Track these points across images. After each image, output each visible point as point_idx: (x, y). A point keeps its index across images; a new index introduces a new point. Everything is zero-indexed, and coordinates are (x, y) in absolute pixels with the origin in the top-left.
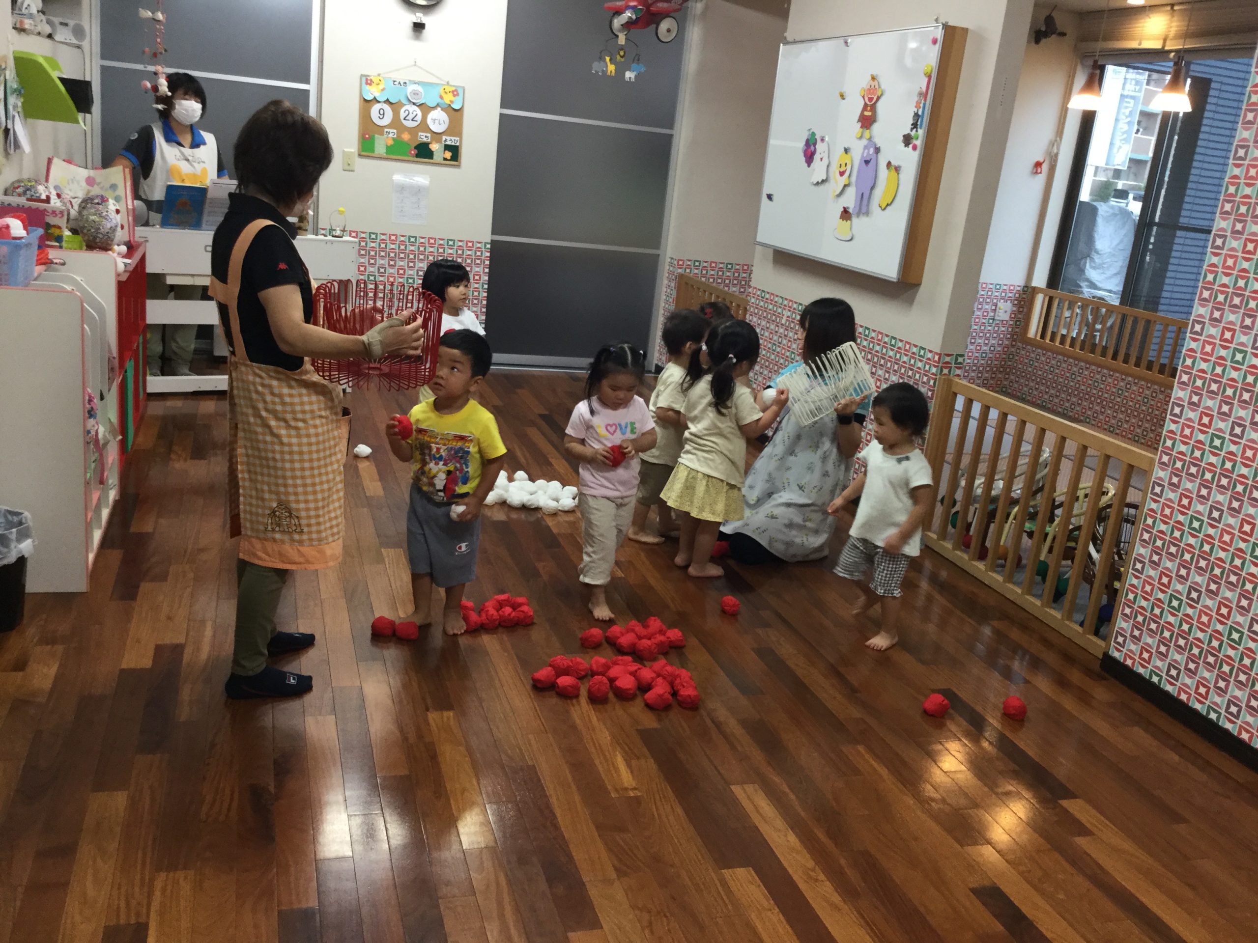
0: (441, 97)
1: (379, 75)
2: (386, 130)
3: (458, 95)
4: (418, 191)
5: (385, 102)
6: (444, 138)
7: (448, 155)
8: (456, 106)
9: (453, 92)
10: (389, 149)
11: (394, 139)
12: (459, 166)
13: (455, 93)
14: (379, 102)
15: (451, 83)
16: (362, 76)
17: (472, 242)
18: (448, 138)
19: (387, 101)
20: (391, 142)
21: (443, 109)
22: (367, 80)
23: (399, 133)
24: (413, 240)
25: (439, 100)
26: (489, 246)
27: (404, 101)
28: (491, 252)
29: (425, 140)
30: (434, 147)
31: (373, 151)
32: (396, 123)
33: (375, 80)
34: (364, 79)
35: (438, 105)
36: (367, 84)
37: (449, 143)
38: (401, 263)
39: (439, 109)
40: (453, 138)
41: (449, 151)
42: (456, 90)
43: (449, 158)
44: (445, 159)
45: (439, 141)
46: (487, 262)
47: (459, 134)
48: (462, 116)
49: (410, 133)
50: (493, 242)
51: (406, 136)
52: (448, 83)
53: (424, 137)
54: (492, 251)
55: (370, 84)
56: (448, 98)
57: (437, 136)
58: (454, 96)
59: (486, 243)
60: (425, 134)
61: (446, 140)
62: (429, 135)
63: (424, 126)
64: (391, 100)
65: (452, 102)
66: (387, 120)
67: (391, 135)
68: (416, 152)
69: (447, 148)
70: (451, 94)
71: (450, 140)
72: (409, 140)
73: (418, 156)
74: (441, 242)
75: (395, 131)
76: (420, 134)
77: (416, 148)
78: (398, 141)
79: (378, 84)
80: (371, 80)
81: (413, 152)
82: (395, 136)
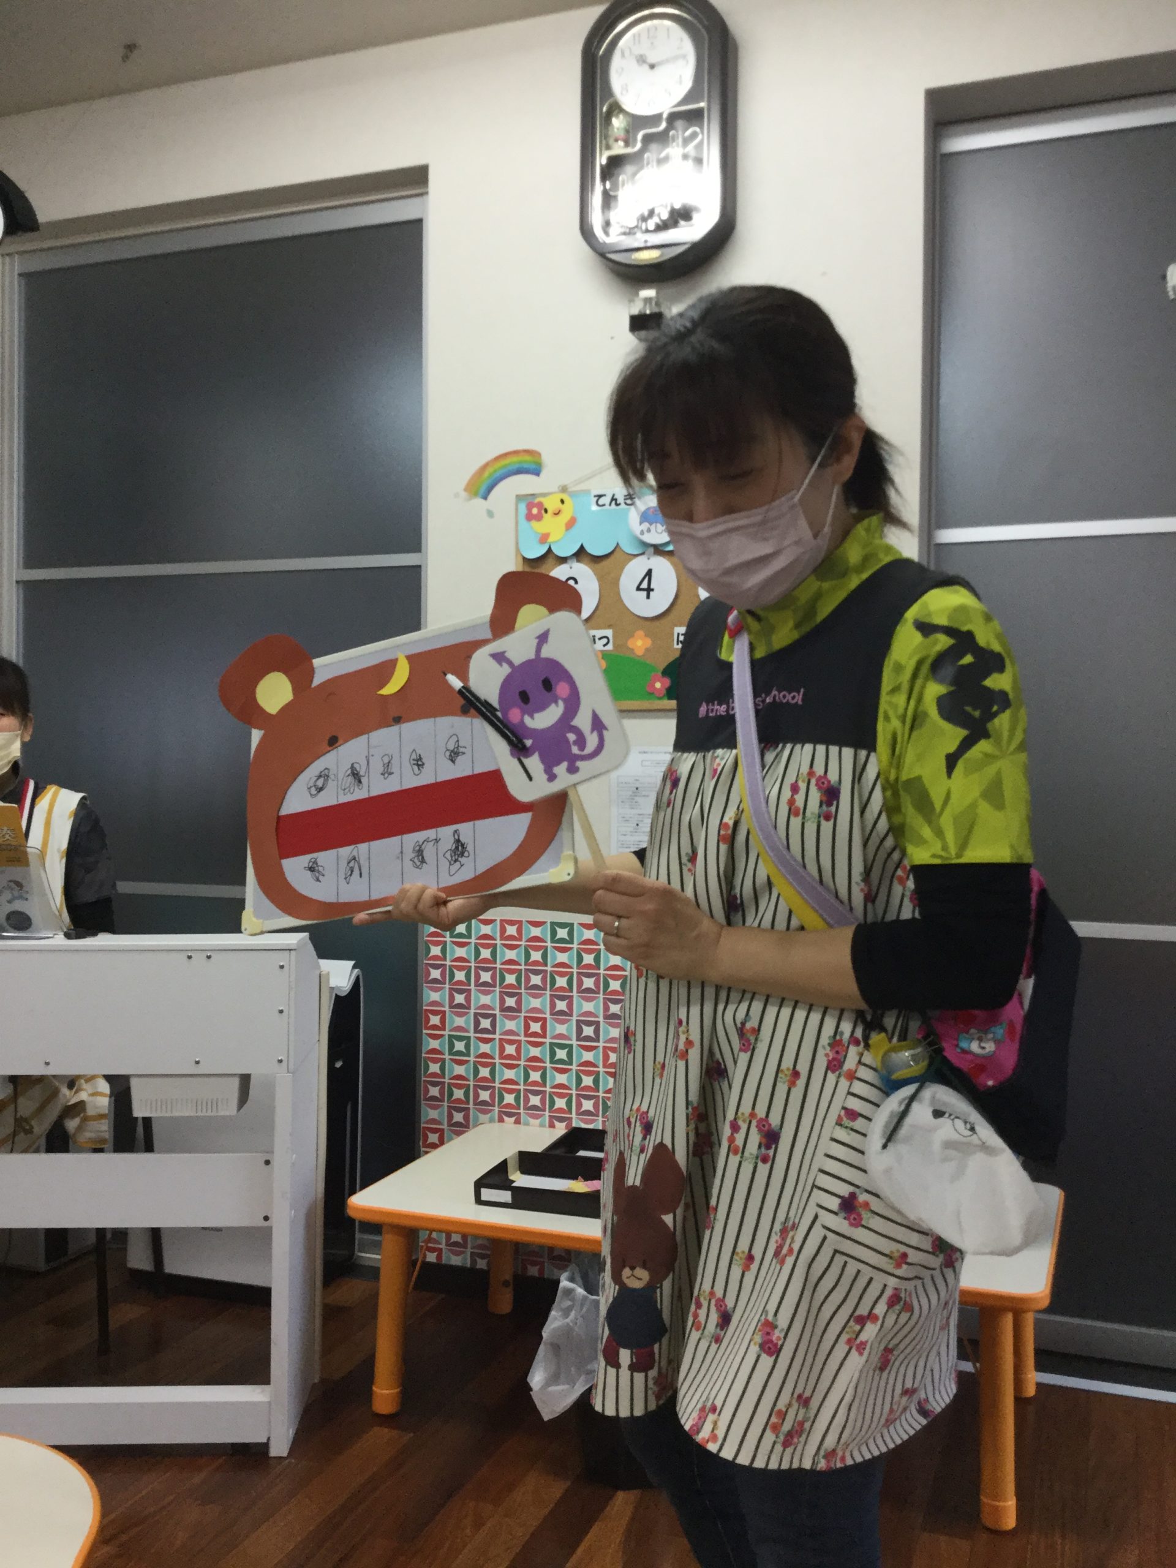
1: (564, 489)
5: (577, 557)
11: (606, 655)
16: (519, 498)
19: (581, 554)
22: (530, 506)
23: (623, 635)
27: (629, 548)
32: (610, 610)
33: (551, 503)
34: (523, 508)
36: (530, 517)
49: (648, 634)
51: (640, 644)
55: (539, 518)
64: (594, 550)
67: (599, 645)
68: (668, 682)
72: (648, 652)
75: (609, 633)
77: (667, 672)
78: (621, 657)
79: (557, 514)
80: (540, 505)
81: (658, 685)
82: (610, 647)
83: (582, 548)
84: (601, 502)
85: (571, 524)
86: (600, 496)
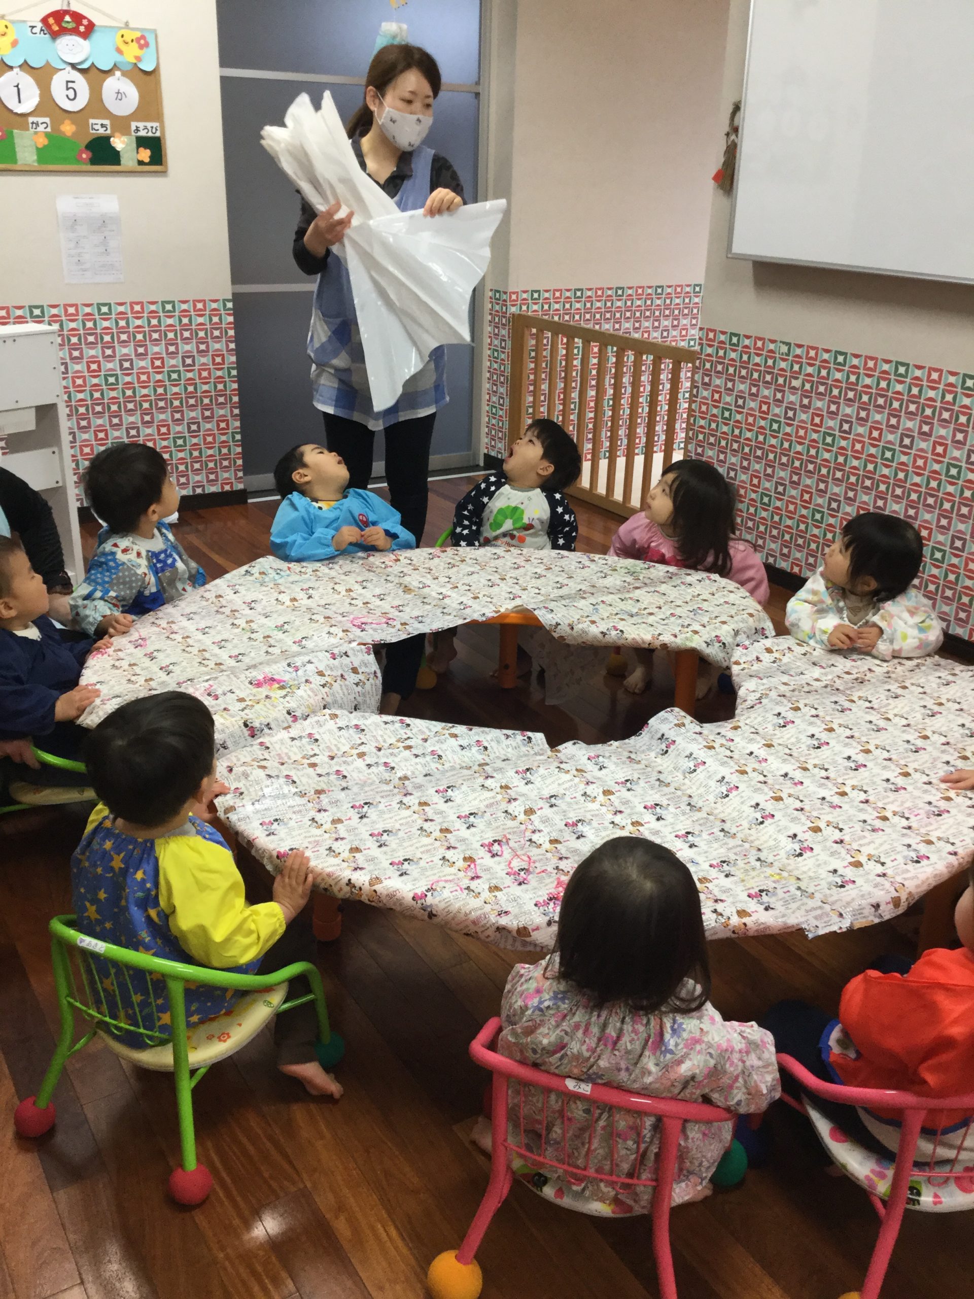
0: (119, 51)
2: (31, 119)
3: (147, 45)
4: (103, 224)
5: (20, 66)
6: (133, 125)
7: (145, 155)
8: (148, 66)
9: (138, 40)
10: (42, 153)
11: (47, 135)
12: (164, 173)
13: (142, 42)
14: (11, 68)
15: (131, 25)
17: (204, 301)
18: (141, 125)
19: (26, 66)
20: (42, 141)
21: (124, 74)
23: (56, 123)
24: (105, 309)
25: (117, 58)
26: (230, 305)
27: (56, 63)
28: (234, 315)
29: (102, 131)
30: (119, 143)
31: (14, 160)
32: (47, 105)
35: (115, 67)
37: (142, 133)
38: (92, 352)
39: (118, 73)
40: (149, 125)
41: (146, 148)
42: (143, 37)
43: (147, 160)
44: (141, 163)
45: (125, 131)
46: (231, 333)
47: (158, 116)
48: (158, 83)
49: (74, 122)
50: (236, 297)
51: (68, 128)
52: (127, 24)
53: (98, 126)
54: (236, 312)
56: (131, 53)
57: (121, 124)
58: (141, 47)
59: (224, 300)
60: (100, 122)
61: (137, 130)
62: (107, 122)
63: (96, 106)
64: (33, 64)
65: (138, 58)
66: (30, 101)
67: (41, 128)
68: (90, 154)
69: (142, 142)
70: (135, 45)
71: (145, 129)
72: (74, 134)
73: (94, 161)
74: (153, 307)
75: (47, 120)
76: (91, 121)
77: (88, 147)
78: (54, 137)
79: (3, 35)
81: (84, 156)
82: (49, 129)
83: (25, 62)
84: (34, 30)
85: (15, 44)
86: (33, 27)
